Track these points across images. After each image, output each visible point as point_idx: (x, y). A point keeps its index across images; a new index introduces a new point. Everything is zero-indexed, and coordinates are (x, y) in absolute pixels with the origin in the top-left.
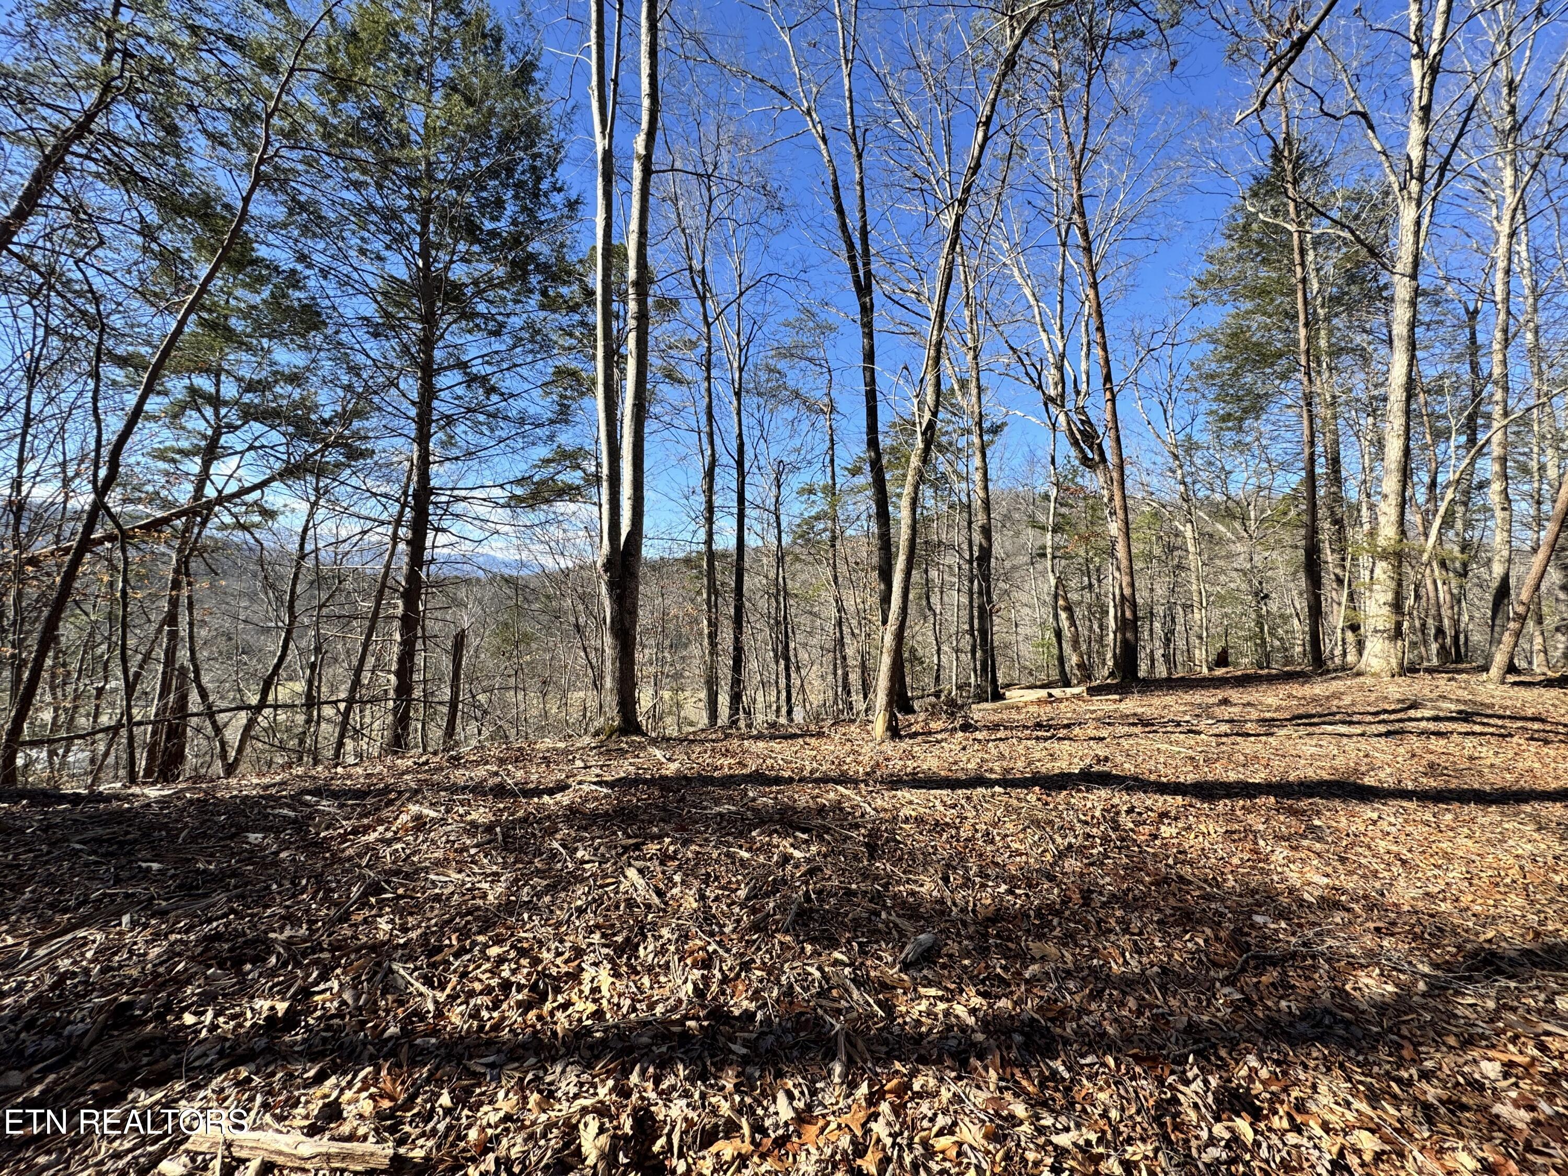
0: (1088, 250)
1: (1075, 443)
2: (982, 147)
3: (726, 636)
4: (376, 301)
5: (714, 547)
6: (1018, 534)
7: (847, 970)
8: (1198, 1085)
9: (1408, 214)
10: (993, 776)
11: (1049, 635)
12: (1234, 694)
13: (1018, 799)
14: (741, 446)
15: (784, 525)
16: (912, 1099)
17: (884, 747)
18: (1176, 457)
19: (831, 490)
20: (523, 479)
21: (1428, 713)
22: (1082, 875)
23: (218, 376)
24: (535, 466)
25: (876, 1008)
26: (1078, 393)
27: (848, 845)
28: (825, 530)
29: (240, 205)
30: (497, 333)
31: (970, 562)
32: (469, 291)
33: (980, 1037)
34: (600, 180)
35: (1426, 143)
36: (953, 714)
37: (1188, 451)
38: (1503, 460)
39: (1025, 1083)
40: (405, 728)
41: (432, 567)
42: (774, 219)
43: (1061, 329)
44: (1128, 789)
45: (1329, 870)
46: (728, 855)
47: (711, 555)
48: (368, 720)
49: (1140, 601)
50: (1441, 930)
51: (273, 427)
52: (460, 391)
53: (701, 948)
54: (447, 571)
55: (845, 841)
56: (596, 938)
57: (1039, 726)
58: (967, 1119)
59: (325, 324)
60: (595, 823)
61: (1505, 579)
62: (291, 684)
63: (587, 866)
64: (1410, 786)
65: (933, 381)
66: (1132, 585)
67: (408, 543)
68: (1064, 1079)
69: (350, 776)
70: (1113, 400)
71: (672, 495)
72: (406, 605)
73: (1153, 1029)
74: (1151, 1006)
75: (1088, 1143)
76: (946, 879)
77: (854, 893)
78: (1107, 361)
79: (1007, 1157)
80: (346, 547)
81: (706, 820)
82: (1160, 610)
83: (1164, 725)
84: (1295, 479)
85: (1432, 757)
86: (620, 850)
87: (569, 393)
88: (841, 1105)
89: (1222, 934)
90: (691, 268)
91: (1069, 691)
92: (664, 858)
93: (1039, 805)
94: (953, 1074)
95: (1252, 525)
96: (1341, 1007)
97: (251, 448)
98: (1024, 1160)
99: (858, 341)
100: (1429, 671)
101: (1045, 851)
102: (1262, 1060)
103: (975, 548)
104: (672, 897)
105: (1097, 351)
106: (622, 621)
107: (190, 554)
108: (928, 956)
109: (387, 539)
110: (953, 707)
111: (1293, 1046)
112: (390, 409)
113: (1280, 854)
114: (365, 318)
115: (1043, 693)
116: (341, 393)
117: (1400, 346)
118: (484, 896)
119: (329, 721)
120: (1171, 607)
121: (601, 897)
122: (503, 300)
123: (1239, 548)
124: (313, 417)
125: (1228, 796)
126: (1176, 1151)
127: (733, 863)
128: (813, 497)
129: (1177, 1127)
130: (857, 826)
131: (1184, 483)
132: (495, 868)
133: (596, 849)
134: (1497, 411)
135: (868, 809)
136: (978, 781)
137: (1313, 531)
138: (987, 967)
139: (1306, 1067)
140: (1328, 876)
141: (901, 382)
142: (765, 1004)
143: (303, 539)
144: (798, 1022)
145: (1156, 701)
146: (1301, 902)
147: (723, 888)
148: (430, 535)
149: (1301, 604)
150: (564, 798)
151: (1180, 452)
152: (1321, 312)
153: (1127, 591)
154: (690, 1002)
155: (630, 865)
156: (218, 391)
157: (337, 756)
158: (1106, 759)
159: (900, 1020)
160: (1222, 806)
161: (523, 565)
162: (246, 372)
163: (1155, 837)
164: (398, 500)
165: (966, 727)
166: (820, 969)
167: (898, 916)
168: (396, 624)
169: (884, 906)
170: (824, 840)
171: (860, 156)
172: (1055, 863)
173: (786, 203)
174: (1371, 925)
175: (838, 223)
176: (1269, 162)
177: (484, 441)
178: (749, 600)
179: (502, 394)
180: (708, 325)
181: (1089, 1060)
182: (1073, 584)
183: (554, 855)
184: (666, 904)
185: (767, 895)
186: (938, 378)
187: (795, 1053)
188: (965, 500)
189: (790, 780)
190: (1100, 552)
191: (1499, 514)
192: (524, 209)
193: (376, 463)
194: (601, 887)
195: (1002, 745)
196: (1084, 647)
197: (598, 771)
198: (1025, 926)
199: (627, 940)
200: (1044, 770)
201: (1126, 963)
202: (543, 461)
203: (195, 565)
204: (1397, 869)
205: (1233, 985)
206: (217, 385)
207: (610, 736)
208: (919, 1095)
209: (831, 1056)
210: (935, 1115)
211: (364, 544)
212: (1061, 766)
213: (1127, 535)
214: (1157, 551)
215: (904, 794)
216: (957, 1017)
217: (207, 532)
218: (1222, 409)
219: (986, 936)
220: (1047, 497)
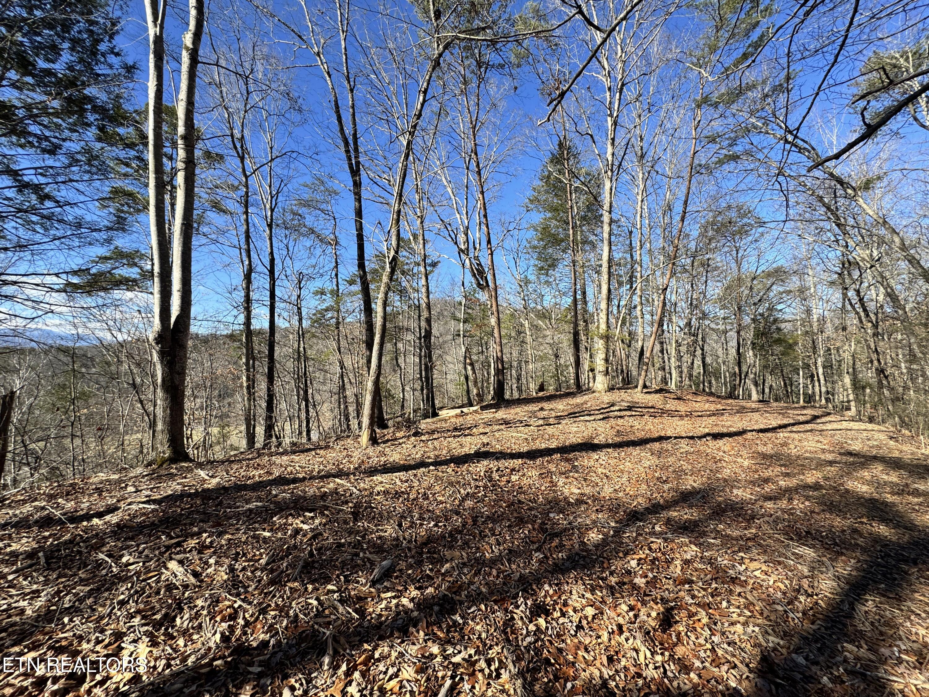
0: (479, 173)
1: (474, 275)
2: (422, 105)
3: (262, 386)
5: (252, 328)
6: (446, 323)
7: (336, 595)
8: (522, 608)
9: (608, 185)
10: (430, 460)
11: (462, 378)
12: (546, 405)
13: (443, 472)
14: (272, 261)
15: (304, 314)
16: (373, 664)
17: (367, 451)
18: (521, 286)
19: (336, 293)
20: (80, 270)
21: (617, 408)
22: (473, 508)
24: (93, 261)
25: (354, 614)
26: (475, 249)
27: (341, 515)
28: (332, 318)
30: (51, 152)
31: (420, 339)
32: (21, 113)
33: (416, 614)
34: (152, 56)
35: (613, 154)
36: (409, 427)
37: (526, 284)
38: (641, 297)
39: (439, 633)
42: (295, 116)
43: (467, 212)
44: (497, 459)
45: (580, 486)
46: (254, 537)
47: (249, 332)
49: (505, 359)
50: (619, 505)
53: (229, 607)
55: (338, 513)
56: (137, 621)
57: (456, 429)
58: (406, 665)
60: (141, 533)
61: (642, 347)
63: (131, 568)
64: (610, 441)
65: (395, 233)
66: (501, 351)
68: (459, 624)
70: (492, 254)
71: (219, 290)
73: (504, 584)
74: (503, 572)
75: (470, 656)
76: (400, 525)
77: (343, 545)
78: (489, 234)
79: (428, 680)
81: (237, 516)
82: (515, 364)
83: (515, 423)
84: (570, 300)
85: (618, 428)
86: (163, 549)
87: (125, 208)
88: (328, 683)
89: (536, 526)
90: (232, 136)
91: (472, 409)
92: (201, 549)
93: (453, 473)
94: (399, 641)
95: (553, 321)
96: (582, 550)
98: (437, 678)
99: (352, 203)
100: (619, 389)
101: (455, 499)
102: (550, 586)
103: (423, 331)
104: (207, 576)
105: (484, 227)
106: (172, 380)
108: (387, 574)
110: (409, 423)
111: (563, 575)
113: (561, 481)
115: (458, 411)
117: (606, 242)
118: (22, 611)
120: (520, 362)
121: (143, 589)
122: (58, 126)
123: (548, 333)
125: (541, 456)
126: (511, 645)
127: (258, 542)
128: (324, 297)
129: (513, 633)
130: (347, 502)
131: (524, 300)
132: (35, 587)
133: (141, 553)
134: (639, 275)
135: (355, 490)
136: (422, 464)
137: (576, 325)
138: (422, 571)
139: (568, 583)
140: (579, 488)
141: (377, 231)
142: (277, 633)
144: (300, 638)
145: (512, 411)
146: (569, 504)
147: (249, 561)
149: (572, 360)
150: (113, 519)
151: (522, 284)
152: (578, 223)
153: (499, 354)
154: (218, 647)
155: (171, 559)
158: (488, 444)
159: (369, 618)
160: (538, 461)
161: (79, 337)
163: (508, 482)
165: (416, 434)
166: (317, 599)
167: (370, 553)
169: (362, 549)
170: (324, 514)
171: (352, 90)
172: (460, 505)
173: (304, 107)
174: (595, 509)
175: (338, 129)
176: (557, 147)
177: (37, 237)
178: (279, 363)
179: (57, 202)
180: (246, 177)
181: (472, 610)
182: (474, 350)
183: (99, 565)
184: (202, 581)
185: (282, 559)
186: (398, 231)
187: (298, 659)
188: (417, 303)
189: (304, 479)
190: (487, 334)
191: (640, 320)
192: (81, 61)
194: (144, 580)
195: (436, 442)
196: (480, 385)
197: (149, 493)
198: (443, 543)
199: (166, 615)
200: (456, 454)
201: (493, 551)
202: (100, 258)
204: (605, 480)
205: (540, 551)
207: (161, 465)
208: (379, 660)
209: (323, 653)
210: (387, 669)
212: (466, 450)
213: (499, 325)
214: (513, 334)
215: (378, 478)
216: (403, 606)
218: (540, 264)
219: (421, 554)
220: (460, 304)
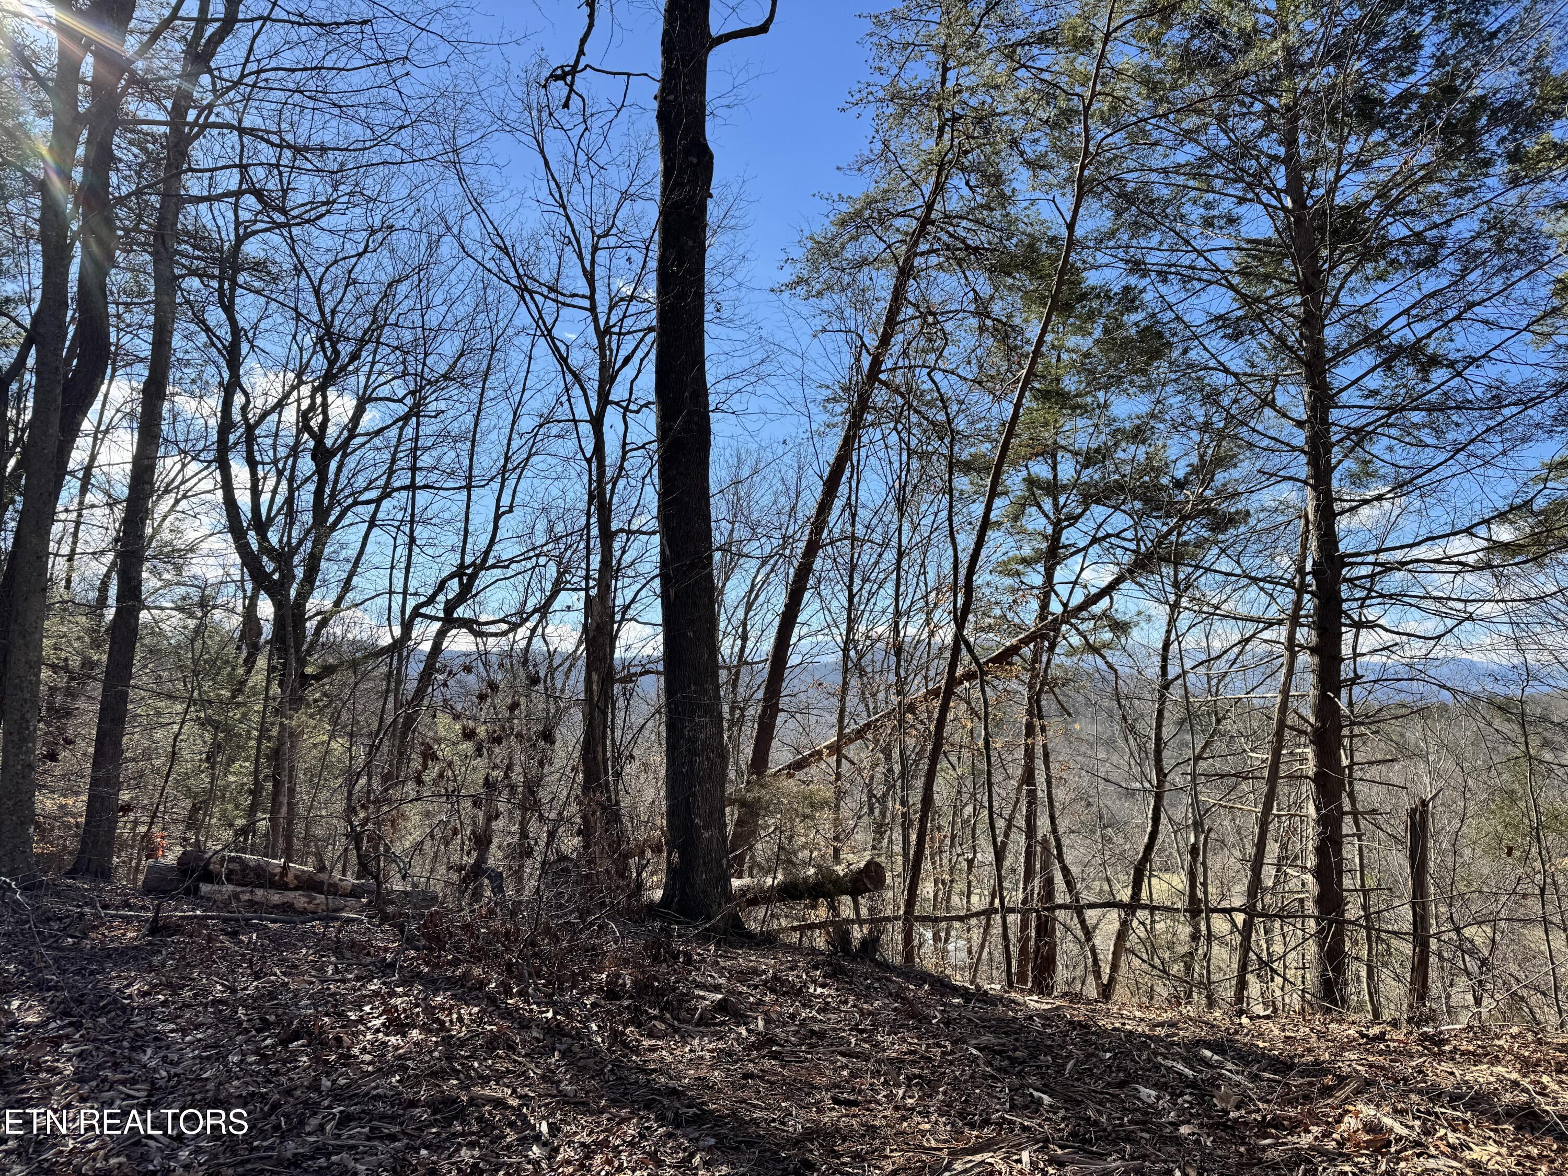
4: (1231, 287)
23: (1054, 456)
29: (1064, 233)
30: (1429, 263)
40: (1339, 969)
41: (1356, 689)
48: (1278, 949)
51: (1116, 508)
52: (1373, 382)
54: (1382, 696)
59: (1169, 345)
62: (1167, 876)
67: (1313, 651)
69: (1261, 1035)
72: (1320, 755)
80: (1221, 666)
97: (1095, 540)
107: (1041, 690)
109: (1280, 649)
112: (1265, 443)
114: (1218, 318)
116: (1195, 435)
119: (1223, 942)
124: (1164, 481)
143: (1165, 659)
148: (1348, 637)
156: (1055, 476)
157: (1239, 999)
162: (1082, 442)
164: (1290, 584)
168: (1308, 788)
177: (1427, 457)
193: (1253, 531)
203: (1047, 702)
206: (1054, 468)
211: (1247, 658)
217: (1056, 660)
